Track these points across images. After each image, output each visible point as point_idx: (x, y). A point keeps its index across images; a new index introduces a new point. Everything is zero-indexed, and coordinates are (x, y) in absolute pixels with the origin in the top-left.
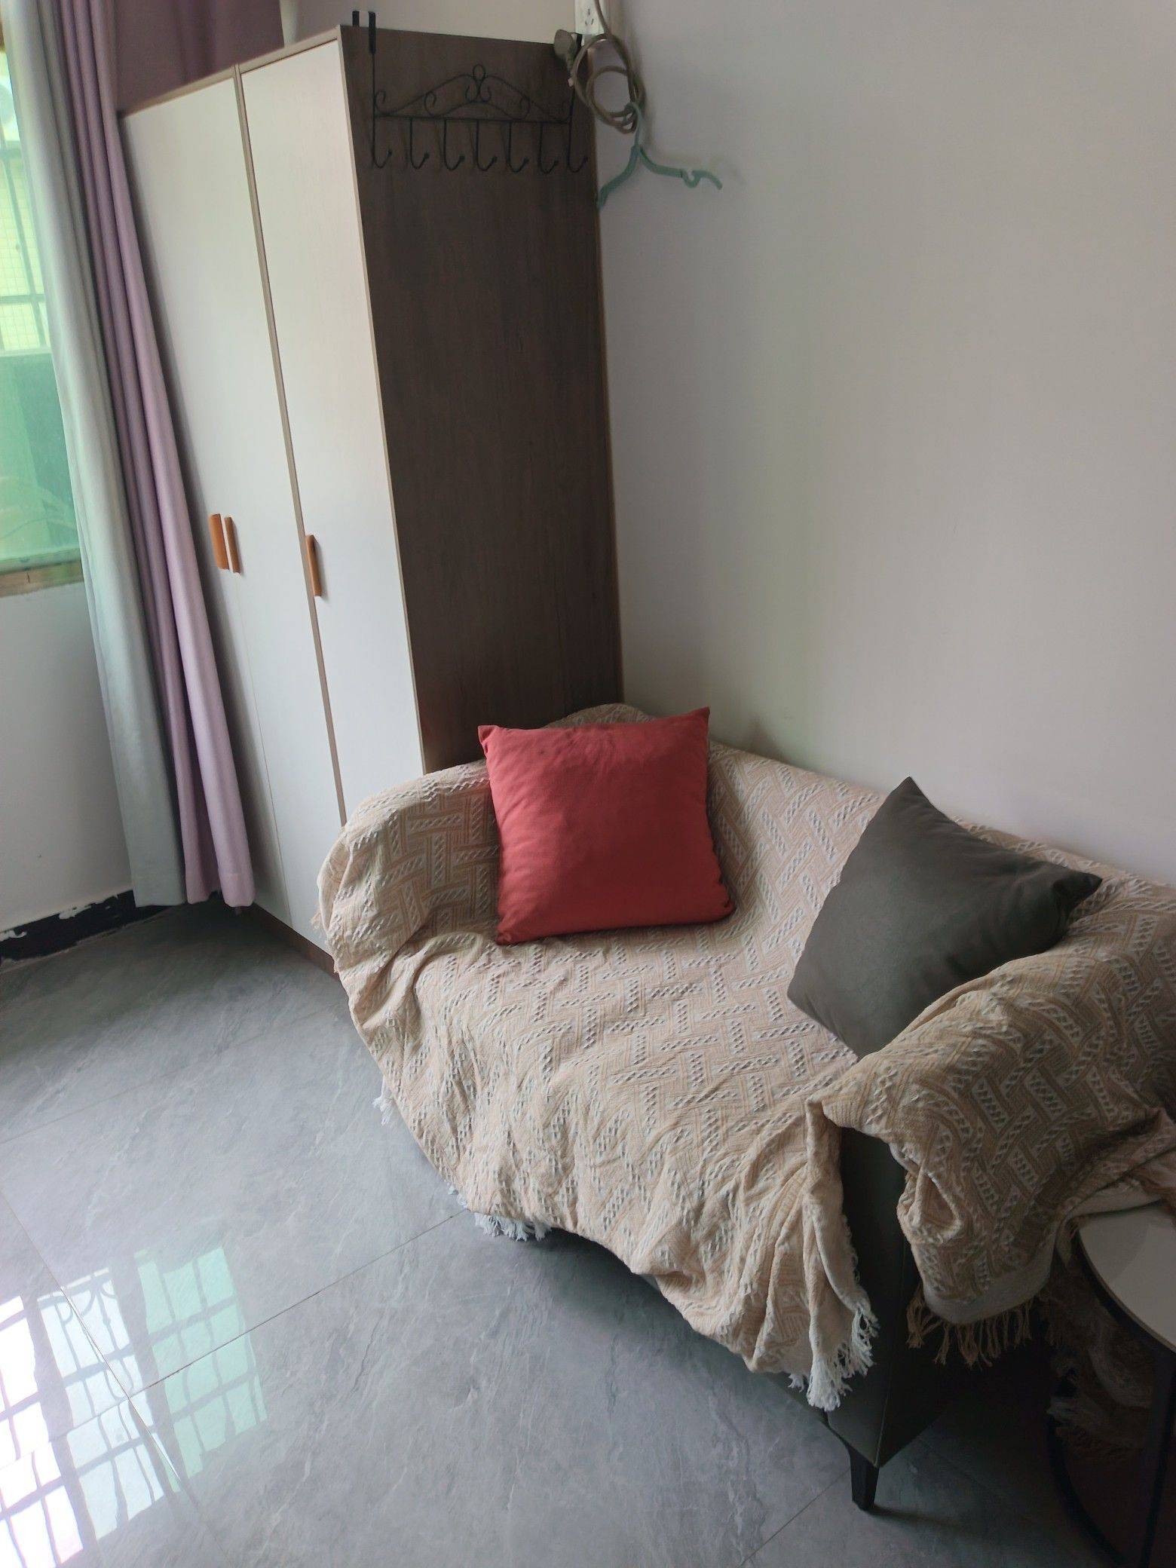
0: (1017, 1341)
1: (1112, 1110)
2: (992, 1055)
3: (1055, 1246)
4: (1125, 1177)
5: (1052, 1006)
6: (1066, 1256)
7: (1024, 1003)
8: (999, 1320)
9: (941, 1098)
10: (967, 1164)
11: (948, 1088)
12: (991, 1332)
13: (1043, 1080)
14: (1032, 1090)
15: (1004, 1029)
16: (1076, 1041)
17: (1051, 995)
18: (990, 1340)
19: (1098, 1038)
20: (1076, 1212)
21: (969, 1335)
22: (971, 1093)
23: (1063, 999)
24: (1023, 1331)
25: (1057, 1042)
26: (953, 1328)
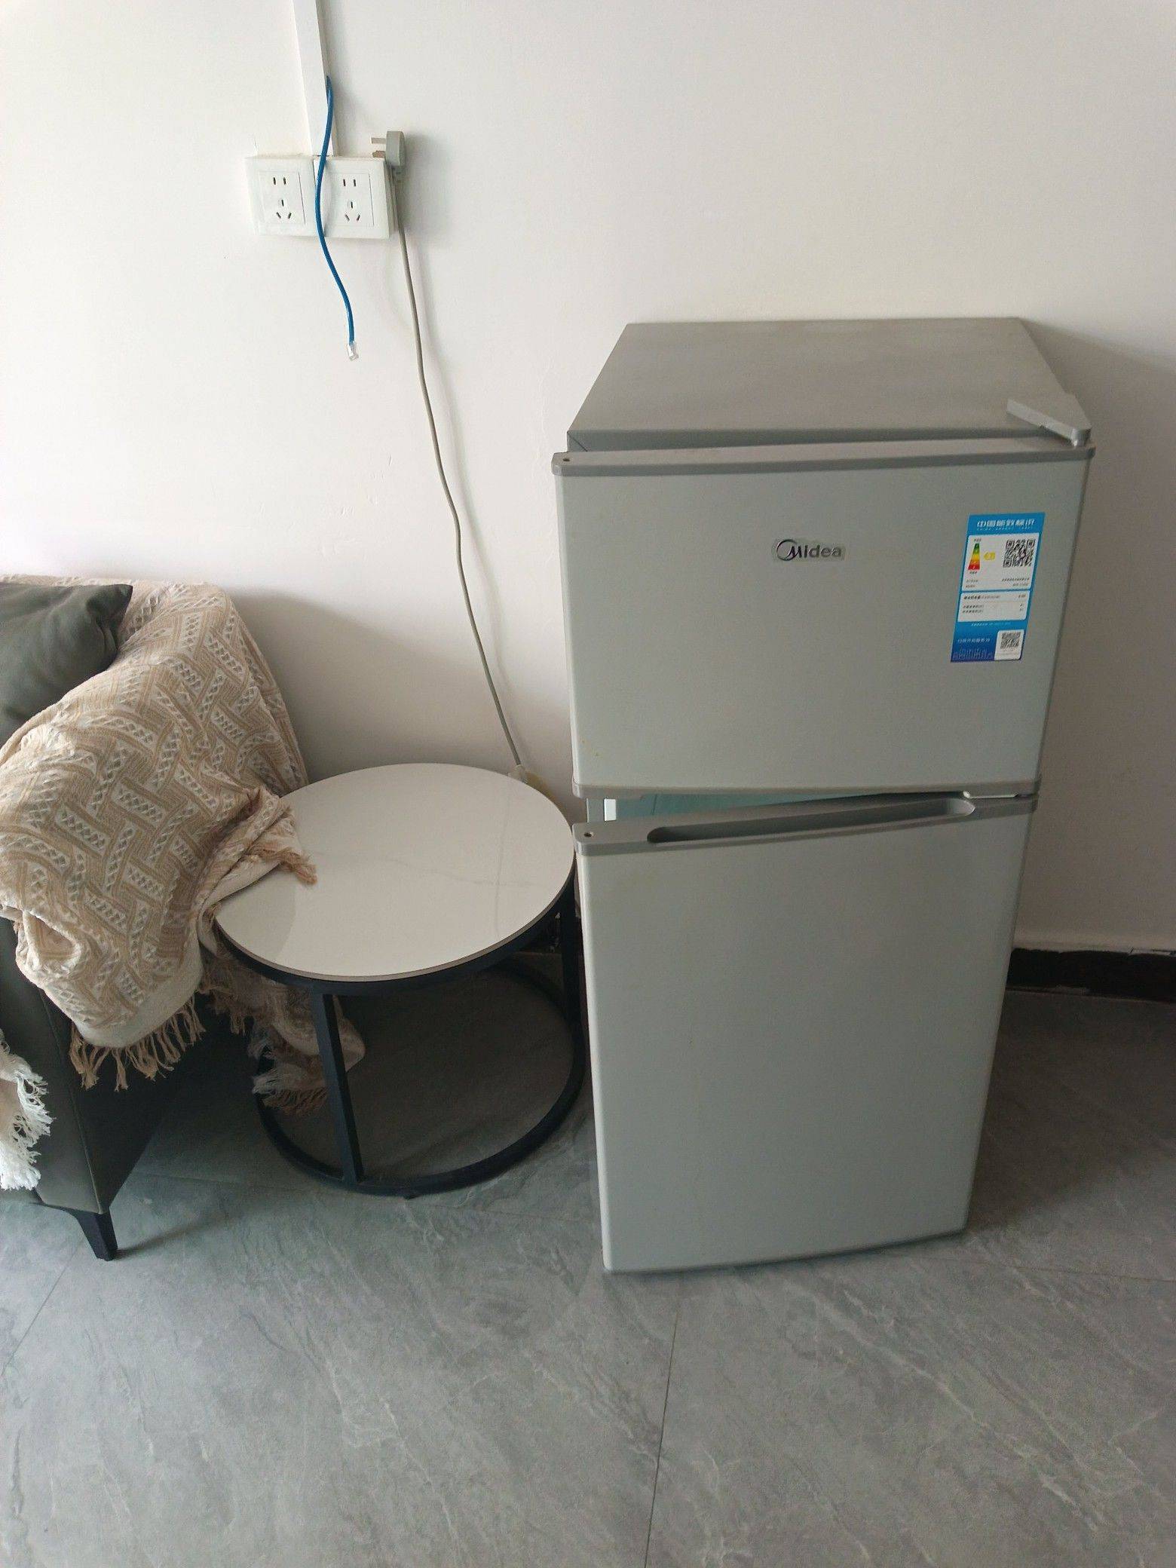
0: (193, 1039)
1: (214, 801)
2: (66, 781)
3: (200, 942)
4: (243, 857)
5: (115, 718)
6: (212, 945)
7: (86, 723)
8: (169, 1027)
9: (22, 837)
10: (75, 893)
11: (26, 825)
12: (164, 1040)
13: (131, 792)
14: (124, 804)
15: (72, 753)
16: (151, 745)
17: (112, 708)
18: (166, 1050)
19: (174, 737)
20: (209, 903)
21: (142, 1052)
22: (55, 825)
23: (125, 709)
24: (196, 1029)
25: (131, 750)
26: (123, 1052)
